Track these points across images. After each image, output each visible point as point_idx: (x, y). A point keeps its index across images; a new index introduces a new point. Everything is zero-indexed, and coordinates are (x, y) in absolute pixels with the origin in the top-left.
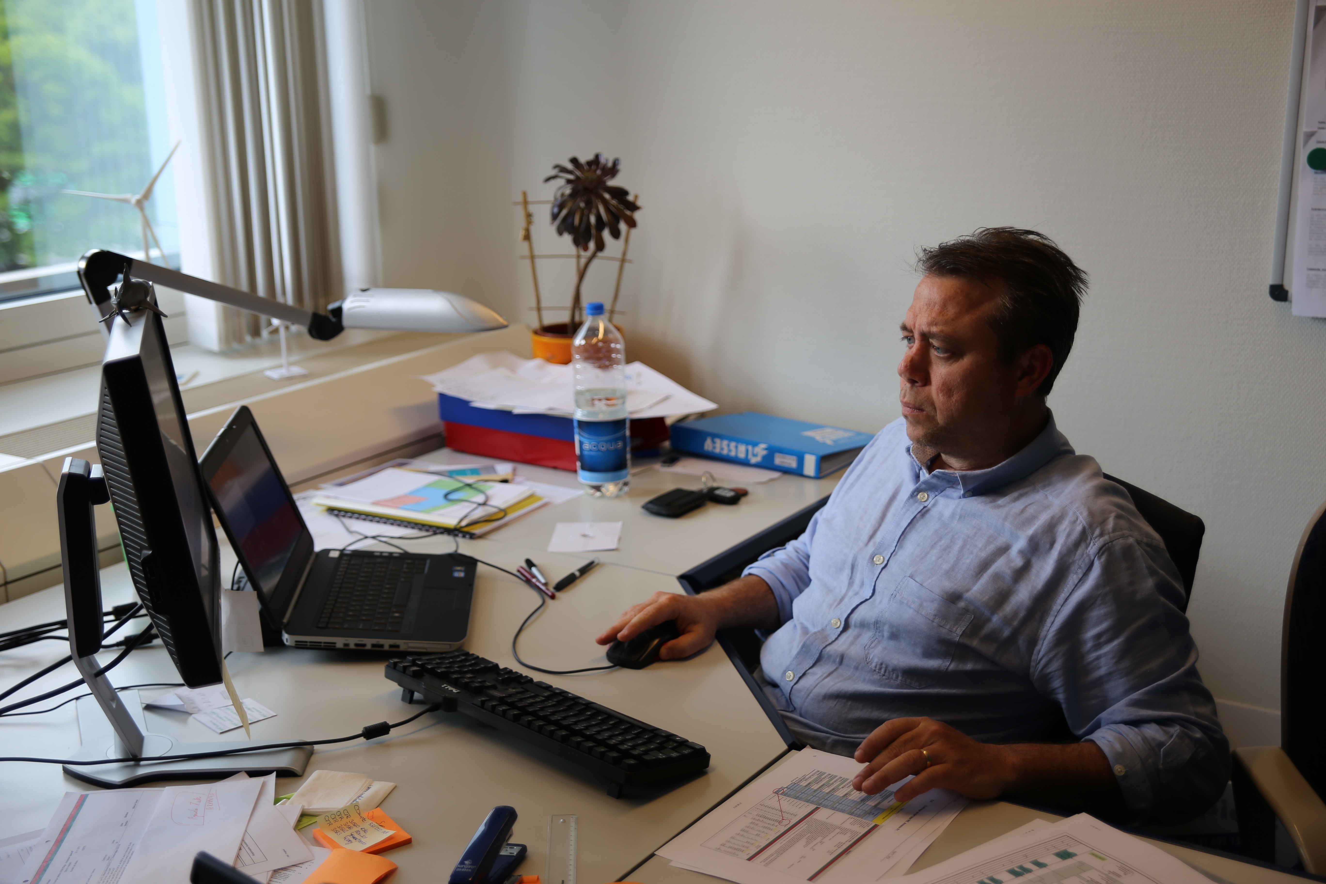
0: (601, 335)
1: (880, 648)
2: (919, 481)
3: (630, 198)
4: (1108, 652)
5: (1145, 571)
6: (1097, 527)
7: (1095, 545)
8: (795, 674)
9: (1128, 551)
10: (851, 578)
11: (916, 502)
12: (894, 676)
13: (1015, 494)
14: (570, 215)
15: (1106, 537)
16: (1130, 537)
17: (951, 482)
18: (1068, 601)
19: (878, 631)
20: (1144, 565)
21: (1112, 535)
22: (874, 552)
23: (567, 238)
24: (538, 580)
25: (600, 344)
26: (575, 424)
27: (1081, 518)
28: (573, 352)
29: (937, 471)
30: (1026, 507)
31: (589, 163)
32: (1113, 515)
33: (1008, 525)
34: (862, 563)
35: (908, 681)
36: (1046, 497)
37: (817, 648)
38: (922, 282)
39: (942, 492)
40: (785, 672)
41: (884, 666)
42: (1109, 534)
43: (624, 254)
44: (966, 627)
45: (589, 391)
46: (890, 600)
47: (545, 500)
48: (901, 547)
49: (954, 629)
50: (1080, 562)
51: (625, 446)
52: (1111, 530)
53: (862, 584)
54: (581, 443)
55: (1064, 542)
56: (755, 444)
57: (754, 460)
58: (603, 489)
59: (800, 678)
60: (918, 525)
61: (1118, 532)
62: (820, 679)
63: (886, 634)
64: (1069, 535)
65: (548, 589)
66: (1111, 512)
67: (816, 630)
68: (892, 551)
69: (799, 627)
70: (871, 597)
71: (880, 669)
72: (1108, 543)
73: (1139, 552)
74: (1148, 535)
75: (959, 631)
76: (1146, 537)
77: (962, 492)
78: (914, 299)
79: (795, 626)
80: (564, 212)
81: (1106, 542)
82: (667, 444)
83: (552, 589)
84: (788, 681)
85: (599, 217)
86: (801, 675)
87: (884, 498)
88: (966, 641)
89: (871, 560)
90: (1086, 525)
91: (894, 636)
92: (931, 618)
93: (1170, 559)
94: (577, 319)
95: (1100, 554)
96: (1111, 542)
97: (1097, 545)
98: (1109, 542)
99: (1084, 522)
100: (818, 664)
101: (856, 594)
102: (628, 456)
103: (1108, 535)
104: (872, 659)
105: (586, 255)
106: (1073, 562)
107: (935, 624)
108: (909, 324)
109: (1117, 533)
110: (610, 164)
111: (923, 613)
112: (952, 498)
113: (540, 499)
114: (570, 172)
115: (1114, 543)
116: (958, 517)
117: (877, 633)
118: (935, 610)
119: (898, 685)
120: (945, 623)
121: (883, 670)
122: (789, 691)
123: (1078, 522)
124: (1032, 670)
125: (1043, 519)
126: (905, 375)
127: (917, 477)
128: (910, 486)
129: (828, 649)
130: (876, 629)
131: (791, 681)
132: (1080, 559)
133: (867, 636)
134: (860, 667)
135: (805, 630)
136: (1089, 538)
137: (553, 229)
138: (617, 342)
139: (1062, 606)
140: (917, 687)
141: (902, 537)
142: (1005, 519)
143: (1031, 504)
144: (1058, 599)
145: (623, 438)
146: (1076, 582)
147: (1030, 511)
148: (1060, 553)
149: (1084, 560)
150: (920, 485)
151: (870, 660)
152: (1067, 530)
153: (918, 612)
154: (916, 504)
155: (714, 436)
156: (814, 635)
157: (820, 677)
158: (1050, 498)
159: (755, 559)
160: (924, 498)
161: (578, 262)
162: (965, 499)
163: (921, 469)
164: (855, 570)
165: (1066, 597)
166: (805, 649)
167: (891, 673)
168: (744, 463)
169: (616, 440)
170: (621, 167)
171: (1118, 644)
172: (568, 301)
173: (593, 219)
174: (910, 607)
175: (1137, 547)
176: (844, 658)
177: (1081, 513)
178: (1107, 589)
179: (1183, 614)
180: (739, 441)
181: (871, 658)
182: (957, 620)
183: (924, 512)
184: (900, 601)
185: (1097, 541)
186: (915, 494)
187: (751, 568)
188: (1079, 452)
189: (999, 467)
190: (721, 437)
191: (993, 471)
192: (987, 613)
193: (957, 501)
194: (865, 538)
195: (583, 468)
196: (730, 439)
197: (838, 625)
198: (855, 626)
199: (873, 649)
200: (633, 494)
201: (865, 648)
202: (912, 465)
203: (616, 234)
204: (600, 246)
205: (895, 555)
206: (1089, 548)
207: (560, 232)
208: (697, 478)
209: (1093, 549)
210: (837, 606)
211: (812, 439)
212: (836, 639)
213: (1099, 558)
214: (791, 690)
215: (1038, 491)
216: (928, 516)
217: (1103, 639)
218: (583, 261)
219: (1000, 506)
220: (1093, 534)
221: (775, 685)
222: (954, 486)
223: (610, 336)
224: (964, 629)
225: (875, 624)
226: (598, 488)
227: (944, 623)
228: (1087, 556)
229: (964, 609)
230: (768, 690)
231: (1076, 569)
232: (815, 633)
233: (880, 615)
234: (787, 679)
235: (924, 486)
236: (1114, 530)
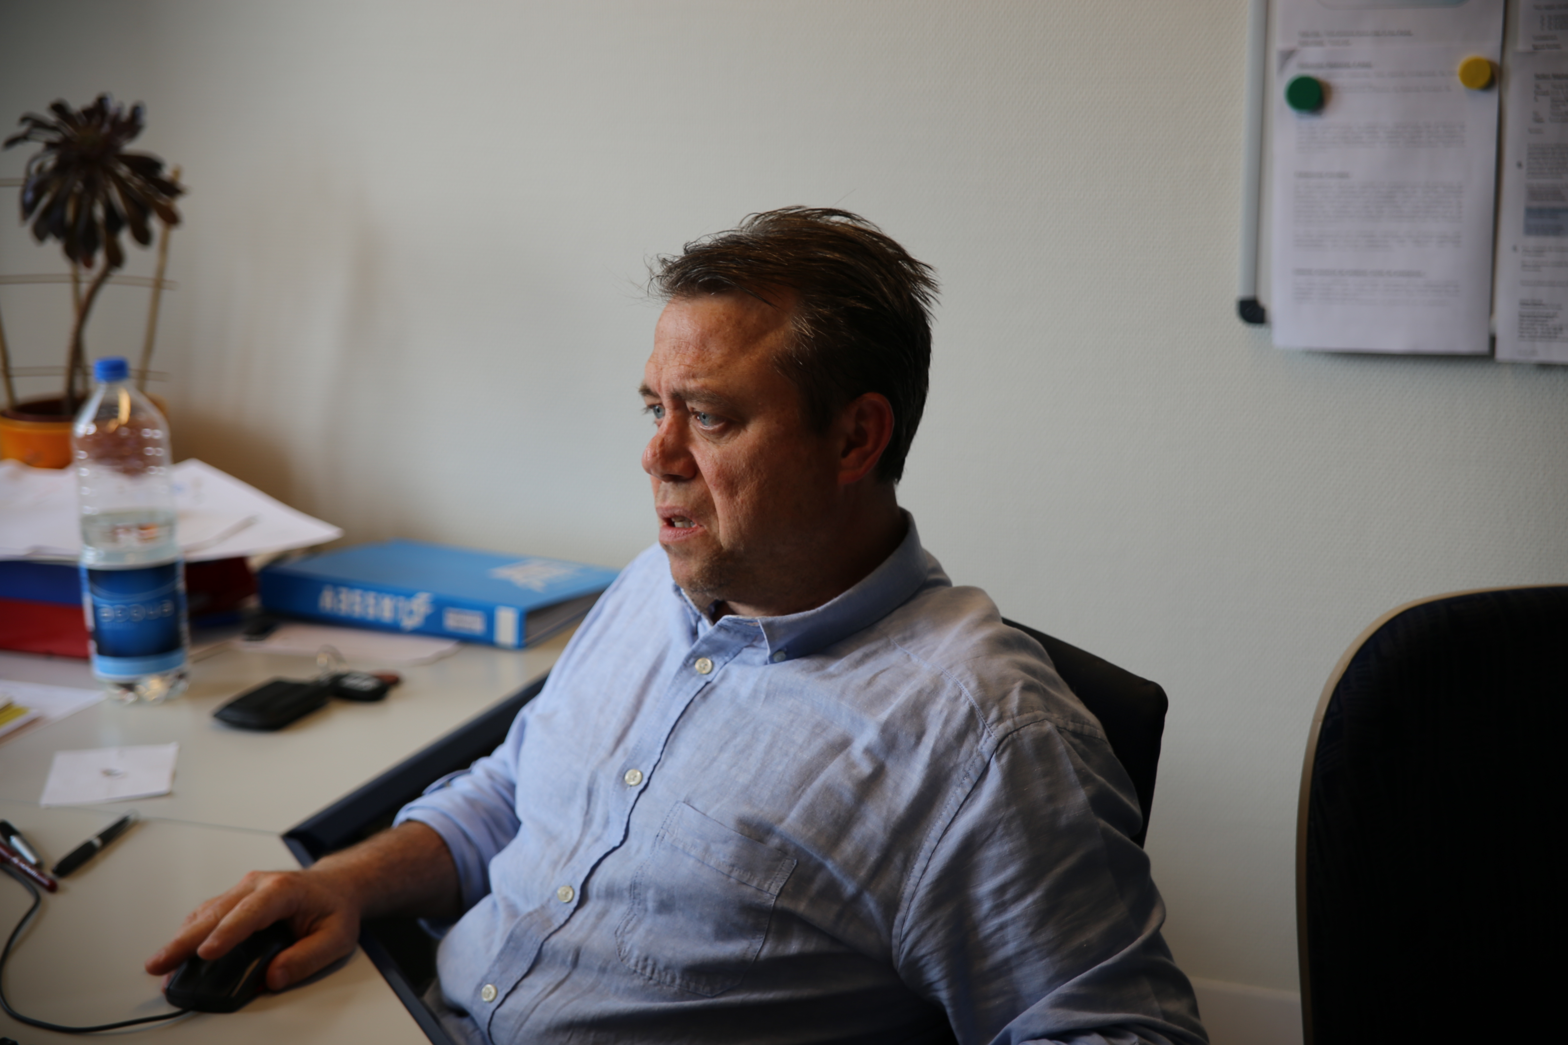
0: (124, 413)
1: (641, 930)
2: (697, 638)
3: (167, 173)
4: (1018, 916)
5: (1073, 778)
6: (993, 706)
7: (990, 736)
8: (499, 988)
9: (1043, 744)
10: (587, 813)
11: (694, 675)
12: (668, 979)
13: (857, 654)
14: (57, 204)
15: (1008, 723)
16: (1047, 722)
17: (750, 637)
18: (949, 833)
19: (637, 901)
20: (1071, 767)
21: (1017, 719)
22: (625, 765)
23: (53, 248)
24: (23, 859)
25: (125, 433)
26: (84, 575)
27: (966, 692)
28: (74, 445)
29: (725, 619)
30: (876, 676)
31: (88, 113)
32: (1018, 685)
33: (845, 705)
34: (606, 785)
35: (692, 985)
36: (908, 658)
37: (534, 939)
38: (665, 311)
39: (735, 656)
40: (480, 986)
41: (650, 962)
42: (1013, 717)
43: (161, 271)
44: (785, 880)
45: (107, 515)
46: (654, 845)
47: (33, 713)
48: (671, 753)
49: (766, 886)
50: (968, 765)
51: (177, 609)
52: (1015, 711)
53: (607, 823)
54: (96, 609)
55: (940, 733)
56: (409, 595)
57: (409, 623)
58: (141, 688)
59: (507, 995)
60: (697, 714)
61: (1027, 713)
62: (542, 995)
63: (651, 905)
64: (947, 722)
65: (42, 874)
66: (1014, 681)
67: (530, 908)
68: (655, 761)
69: (501, 907)
70: (622, 843)
71: (644, 968)
72: (1011, 733)
73: (1061, 745)
74: (1075, 717)
75: (775, 889)
76: (1072, 721)
77: (768, 652)
78: (656, 343)
79: (495, 906)
80: (45, 201)
81: (1009, 731)
82: (253, 603)
83: (49, 873)
84: (486, 1002)
85: (110, 209)
86: (508, 990)
87: (639, 672)
88: (786, 904)
89: (621, 779)
90: (975, 704)
91: (665, 906)
92: (726, 870)
93: (1114, 755)
94: (79, 387)
95: (999, 751)
96: (1017, 730)
97: (993, 737)
98: (1014, 731)
99: (971, 698)
100: (538, 967)
101: (598, 839)
102: (184, 627)
103: (1012, 720)
104: (630, 951)
105: (88, 276)
106: (956, 766)
107: (732, 880)
108: (652, 385)
109: (1026, 716)
110: (126, 113)
111: (712, 863)
112: (753, 665)
113: (21, 711)
114: (53, 129)
115: (1022, 732)
116: (763, 696)
117: (636, 906)
118: (731, 857)
119: (676, 993)
120: (751, 876)
121: (649, 970)
122: (487, 1020)
123: (963, 698)
124: (895, 952)
125: (904, 694)
126: (656, 470)
127: (694, 633)
128: (681, 649)
129: (554, 939)
130: (634, 898)
131: (491, 1002)
132: (966, 761)
133: (619, 911)
134: (609, 967)
135: (512, 911)
136: (981, 725)
137: (25, 231)
138: (153, 426)
139: (939, 841)
140: (709, 995)
141: (672, 737)
142: (842, 694)
143: (884, 671)
144: (933, 829)
145: (173, 596)
146: (962, 799)
147: (883, 682)
148: (934, 751)
149: (973, 762)
150: (699, 646)
151: (626, 954)
152: (945, 714)
153: (703, 863)
154: (694, 679)
155: (337, 584)
156: (528, 919)
157: (542, 991)
158: (915, 660)
159: (417, 794)
160: (706, 667)
161: (76, 290)
162: (774, 666)
163: (699, 619)
164: (593, 799)
165: (946, 826)
166: (513, 943)
167: (663, 974)
168: (393, 629)
169: (160, 600)
170: (149, 118)
171: (1035, 902)
172: (61, 357)
173: (99, 212)
174: (688, 855)
175: (1058, 738)
176: (581, 954)
177: (967, 684)
178: (1013, 809)
179: (1138, 846)
180: (381, 590)
181: (627, 949)
182: (770, 871)
183: (706, 691)
184: (672, 845)
185: (995, 729)
186: (691, 661)
187: (410, 809)
188: (957, 582)
189: (828, 608)
190: (351, 585)
191: (818, 614)
192: (817, 856)
193: (762, 669)
194: (608, 741)
195: (103, 651)
196: (366, 588)
197: (570, 897)
198: (598, 897)
199: (630, 935)
200: (195, 694)
201: (616, 933)
202: (685, 614)
203: (143, 237)
204: (116, 259)
205: (661, 767)
206: (982, 742)
207: (40, 234)
208: (309, 660)
209: (986, 744)
210: (565, 864)
211: (507, 584)
212: (567, 921)
213: (998, 758)
214: (491, 1019)
215: (895, 648)
216: (713, 697)
217: (1009, 895)
218: (85, 287)
219: (832, 676)
220: (986, 718)
221: (461, 1012)
222: (755, 643)
223: (142, 417)
224: (781, 884)
225: (631, 890)
226: (129, 687)
227: (748, 876)
228: (978, 756)
229: (779, 850)
230: (450, 1023)
231: (961, 778)
232: (530, 914)
233: (640, 872)
234: (485, 999)
235: (705, 647)
236: (1021, 710)
